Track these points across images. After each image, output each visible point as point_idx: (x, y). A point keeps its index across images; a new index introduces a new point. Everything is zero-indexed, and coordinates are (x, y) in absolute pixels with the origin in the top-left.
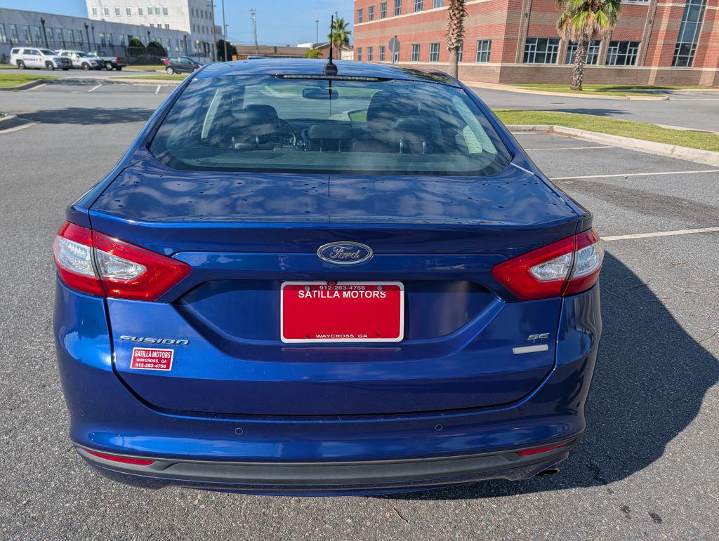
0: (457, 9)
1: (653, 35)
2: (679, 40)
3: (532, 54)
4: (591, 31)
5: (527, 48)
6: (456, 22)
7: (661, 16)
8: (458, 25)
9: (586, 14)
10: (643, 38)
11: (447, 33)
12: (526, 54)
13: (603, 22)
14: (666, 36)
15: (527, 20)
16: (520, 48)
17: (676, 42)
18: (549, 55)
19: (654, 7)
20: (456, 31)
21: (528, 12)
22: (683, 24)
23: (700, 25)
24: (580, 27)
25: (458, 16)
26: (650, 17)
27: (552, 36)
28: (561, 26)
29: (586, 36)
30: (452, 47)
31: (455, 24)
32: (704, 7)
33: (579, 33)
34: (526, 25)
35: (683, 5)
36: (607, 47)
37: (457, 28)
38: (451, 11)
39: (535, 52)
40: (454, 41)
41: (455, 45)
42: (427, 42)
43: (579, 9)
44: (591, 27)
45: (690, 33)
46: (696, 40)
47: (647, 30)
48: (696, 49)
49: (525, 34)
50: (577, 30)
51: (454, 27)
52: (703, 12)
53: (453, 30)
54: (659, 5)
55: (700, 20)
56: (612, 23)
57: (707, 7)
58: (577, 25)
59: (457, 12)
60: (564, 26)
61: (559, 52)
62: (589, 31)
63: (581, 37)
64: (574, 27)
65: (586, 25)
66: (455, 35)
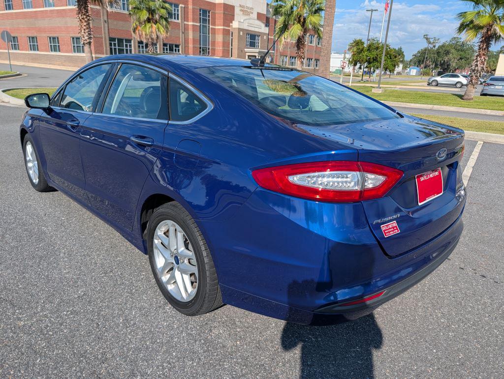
0: (84, 15)
1: (186, 41)
2: (200, 45)
3: (115, 49)
4: (156, 36)
5: (111, 44)
6: (85, 24)
7: (188, 30)
8: (88, 26)
9: (150, 25)
10: (181, 41)
11: (79, 31)
12: (111, 49)
13: (161, 31)
14: (193, 42)
15: (106, 25)
16: (106, 44)
17: (199, 46)
18: (127, 50)
19: (183, 24)
20: (87, 31)
21: (106, 19)
22: (200, 35)
23: (209, 36)
24: (148, 33)
25: (86, 19)
26: (182, 30)
27: (127, 38)
28: (134, 32)
29: (152, 39)
30: (86, 42)
31: (85, 26)
32: (209, 26)
33: (148, 37)
34: (106, 29)
35: (199, 24)
36: (162, 47)
37: (87, 29)
38: (80, 16)
39: (117, 47)
40: (86, 38)
41: (88, 41)
42: (23, 35)
43: (145, 21)
44: (155, 34)
45: (205, 41)
46: (209, 45)
47: (182, 37)
48: (210, 51)
49: (107, 34)
50: (146, 35)
51: (85, 28)
52: (209, 29)
53: (84, 30)
54: (185, 23)
55: (209, 34)
56: (167, 32)
57: (211, 26)
58: (145, 31)
59: (85, 16)
60: (137, 32)
61: (133, 48)
62: (154, 36)
63: (150, 40)
64: (144, 33)
65: (152, 32)
66: (87, 34)
